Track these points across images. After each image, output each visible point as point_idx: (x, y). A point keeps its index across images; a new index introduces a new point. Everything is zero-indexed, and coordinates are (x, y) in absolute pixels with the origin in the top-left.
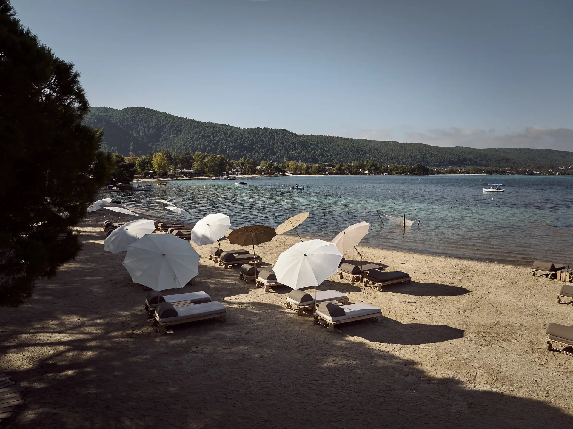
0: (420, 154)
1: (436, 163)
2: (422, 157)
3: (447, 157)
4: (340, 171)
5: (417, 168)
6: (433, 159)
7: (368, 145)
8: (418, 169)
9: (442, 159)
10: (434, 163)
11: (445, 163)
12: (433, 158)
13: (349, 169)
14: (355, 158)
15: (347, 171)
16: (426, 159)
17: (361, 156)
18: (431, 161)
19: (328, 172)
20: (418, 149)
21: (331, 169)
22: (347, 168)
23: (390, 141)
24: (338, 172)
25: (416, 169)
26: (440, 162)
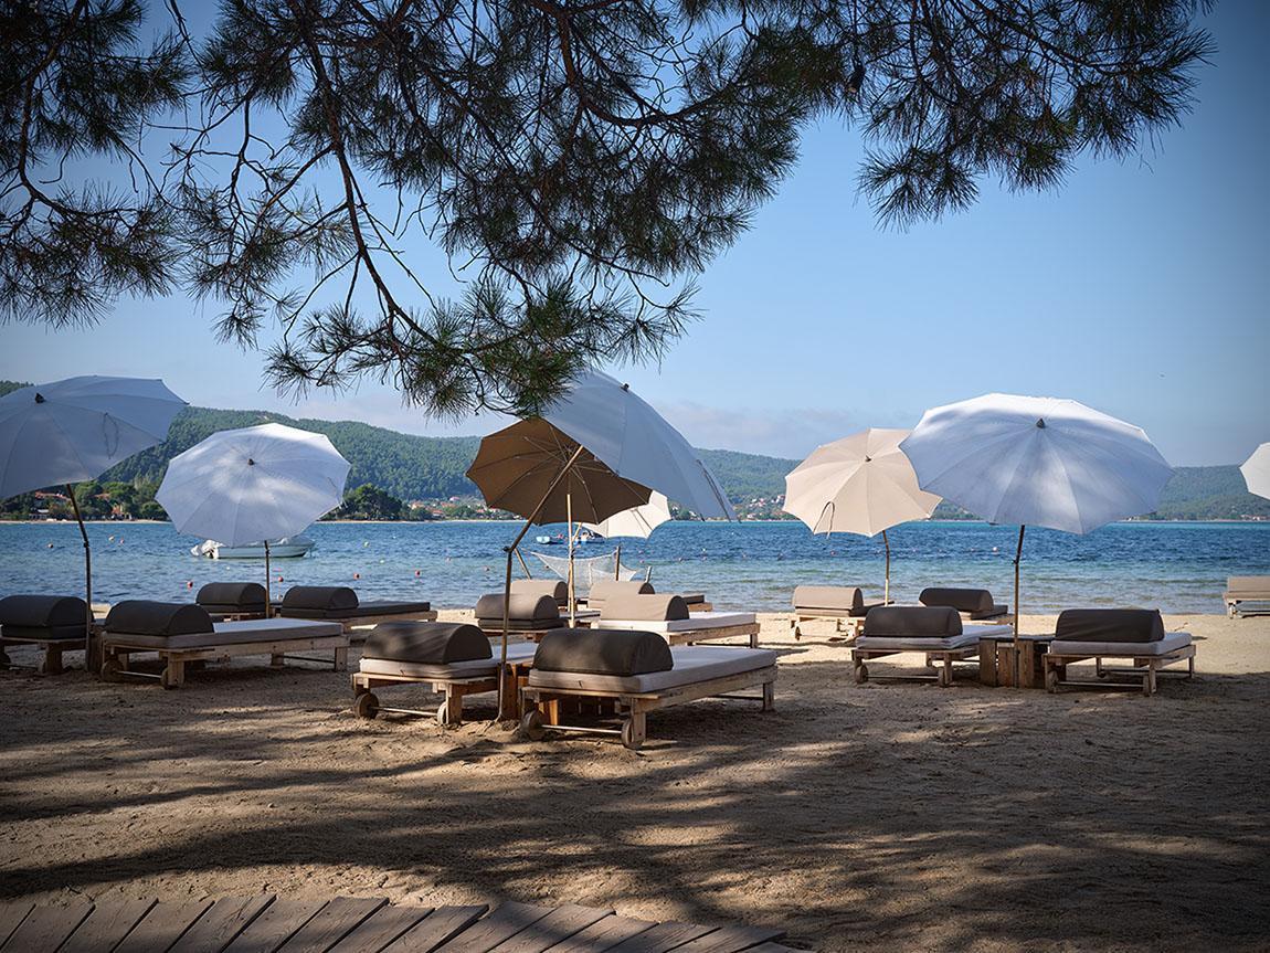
0: (360, 457)
1: (412, 486)
2: (367, 467)
3: (446, 468)
4: (93, 505)
5: (365, 499)
6: (400, 475)
7: (182, 422)
8: (366, 503)
9: (429, 473)
10: (406, 485)
11: (440, 487)
12: (402, 470)
13: (129, 500)
14: (136, 465)
15: (119, 509)
16: (381, 473)
17: (160, 460)
18: (396, 480)
19: (46, 511)
20: (353, 439)
21: (58, 499)
22: (120, 495)
23: (259, 413)
24: (88, 509)
25: (359, 501)
26: (425, 482)
